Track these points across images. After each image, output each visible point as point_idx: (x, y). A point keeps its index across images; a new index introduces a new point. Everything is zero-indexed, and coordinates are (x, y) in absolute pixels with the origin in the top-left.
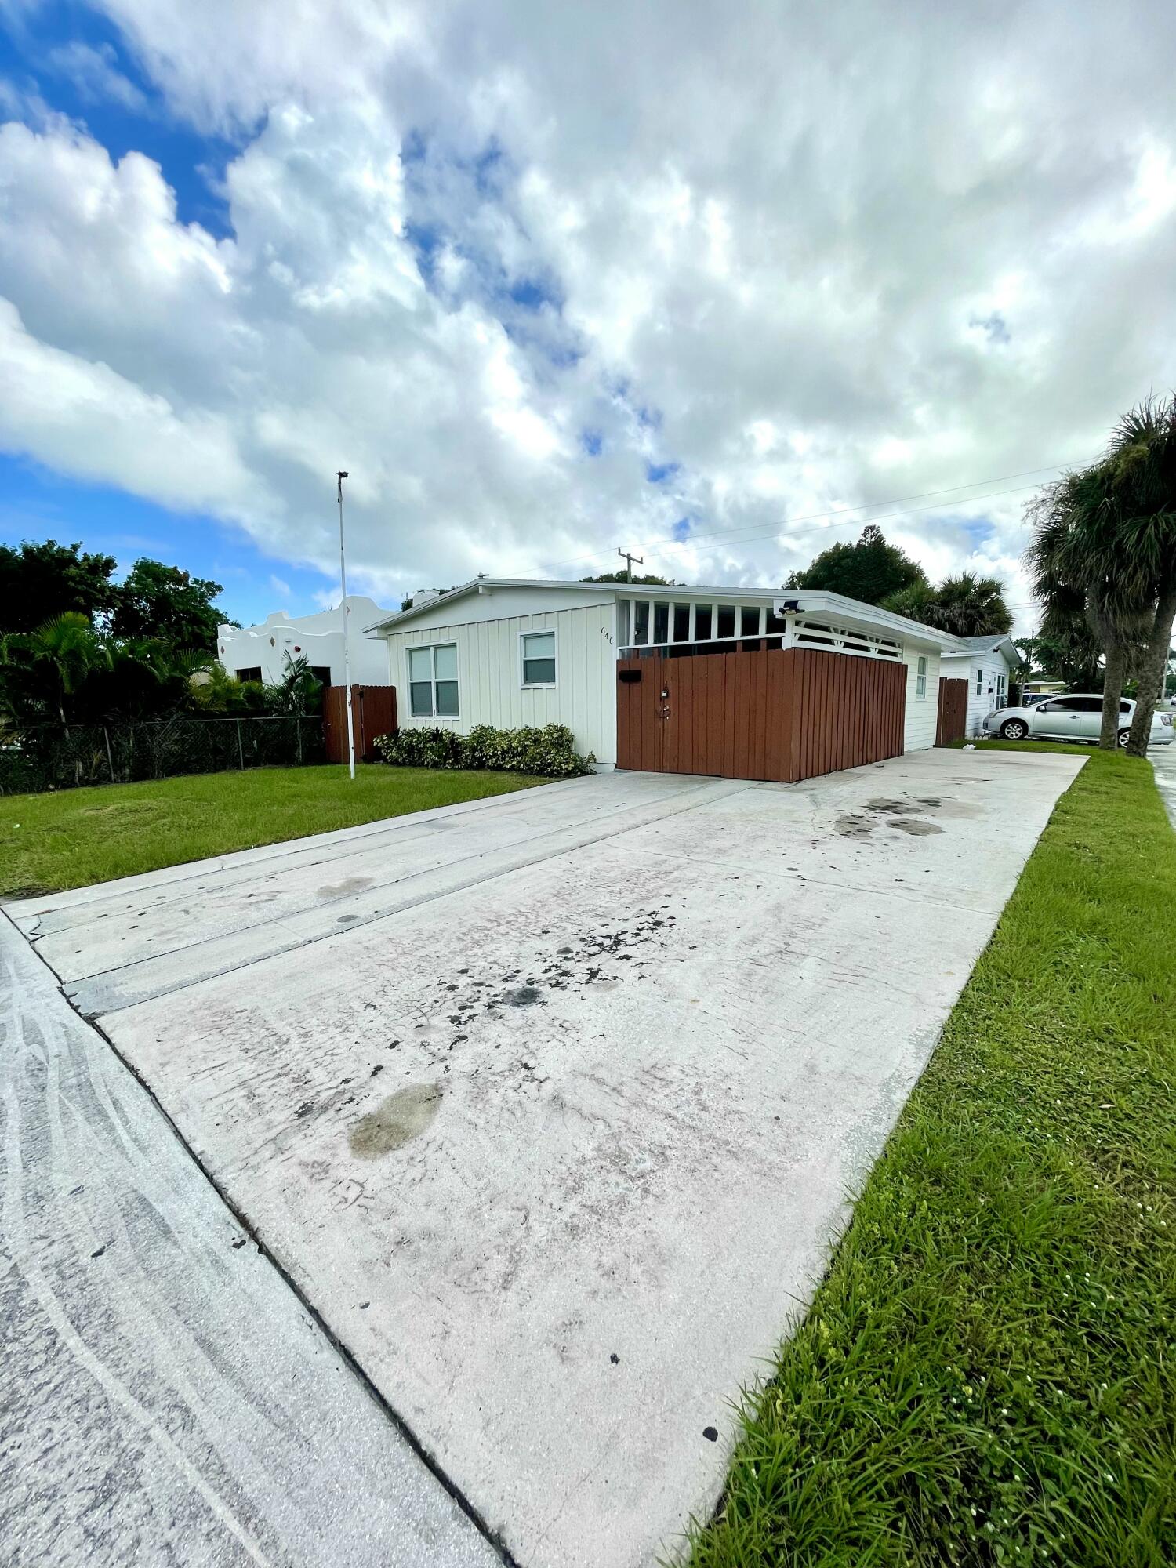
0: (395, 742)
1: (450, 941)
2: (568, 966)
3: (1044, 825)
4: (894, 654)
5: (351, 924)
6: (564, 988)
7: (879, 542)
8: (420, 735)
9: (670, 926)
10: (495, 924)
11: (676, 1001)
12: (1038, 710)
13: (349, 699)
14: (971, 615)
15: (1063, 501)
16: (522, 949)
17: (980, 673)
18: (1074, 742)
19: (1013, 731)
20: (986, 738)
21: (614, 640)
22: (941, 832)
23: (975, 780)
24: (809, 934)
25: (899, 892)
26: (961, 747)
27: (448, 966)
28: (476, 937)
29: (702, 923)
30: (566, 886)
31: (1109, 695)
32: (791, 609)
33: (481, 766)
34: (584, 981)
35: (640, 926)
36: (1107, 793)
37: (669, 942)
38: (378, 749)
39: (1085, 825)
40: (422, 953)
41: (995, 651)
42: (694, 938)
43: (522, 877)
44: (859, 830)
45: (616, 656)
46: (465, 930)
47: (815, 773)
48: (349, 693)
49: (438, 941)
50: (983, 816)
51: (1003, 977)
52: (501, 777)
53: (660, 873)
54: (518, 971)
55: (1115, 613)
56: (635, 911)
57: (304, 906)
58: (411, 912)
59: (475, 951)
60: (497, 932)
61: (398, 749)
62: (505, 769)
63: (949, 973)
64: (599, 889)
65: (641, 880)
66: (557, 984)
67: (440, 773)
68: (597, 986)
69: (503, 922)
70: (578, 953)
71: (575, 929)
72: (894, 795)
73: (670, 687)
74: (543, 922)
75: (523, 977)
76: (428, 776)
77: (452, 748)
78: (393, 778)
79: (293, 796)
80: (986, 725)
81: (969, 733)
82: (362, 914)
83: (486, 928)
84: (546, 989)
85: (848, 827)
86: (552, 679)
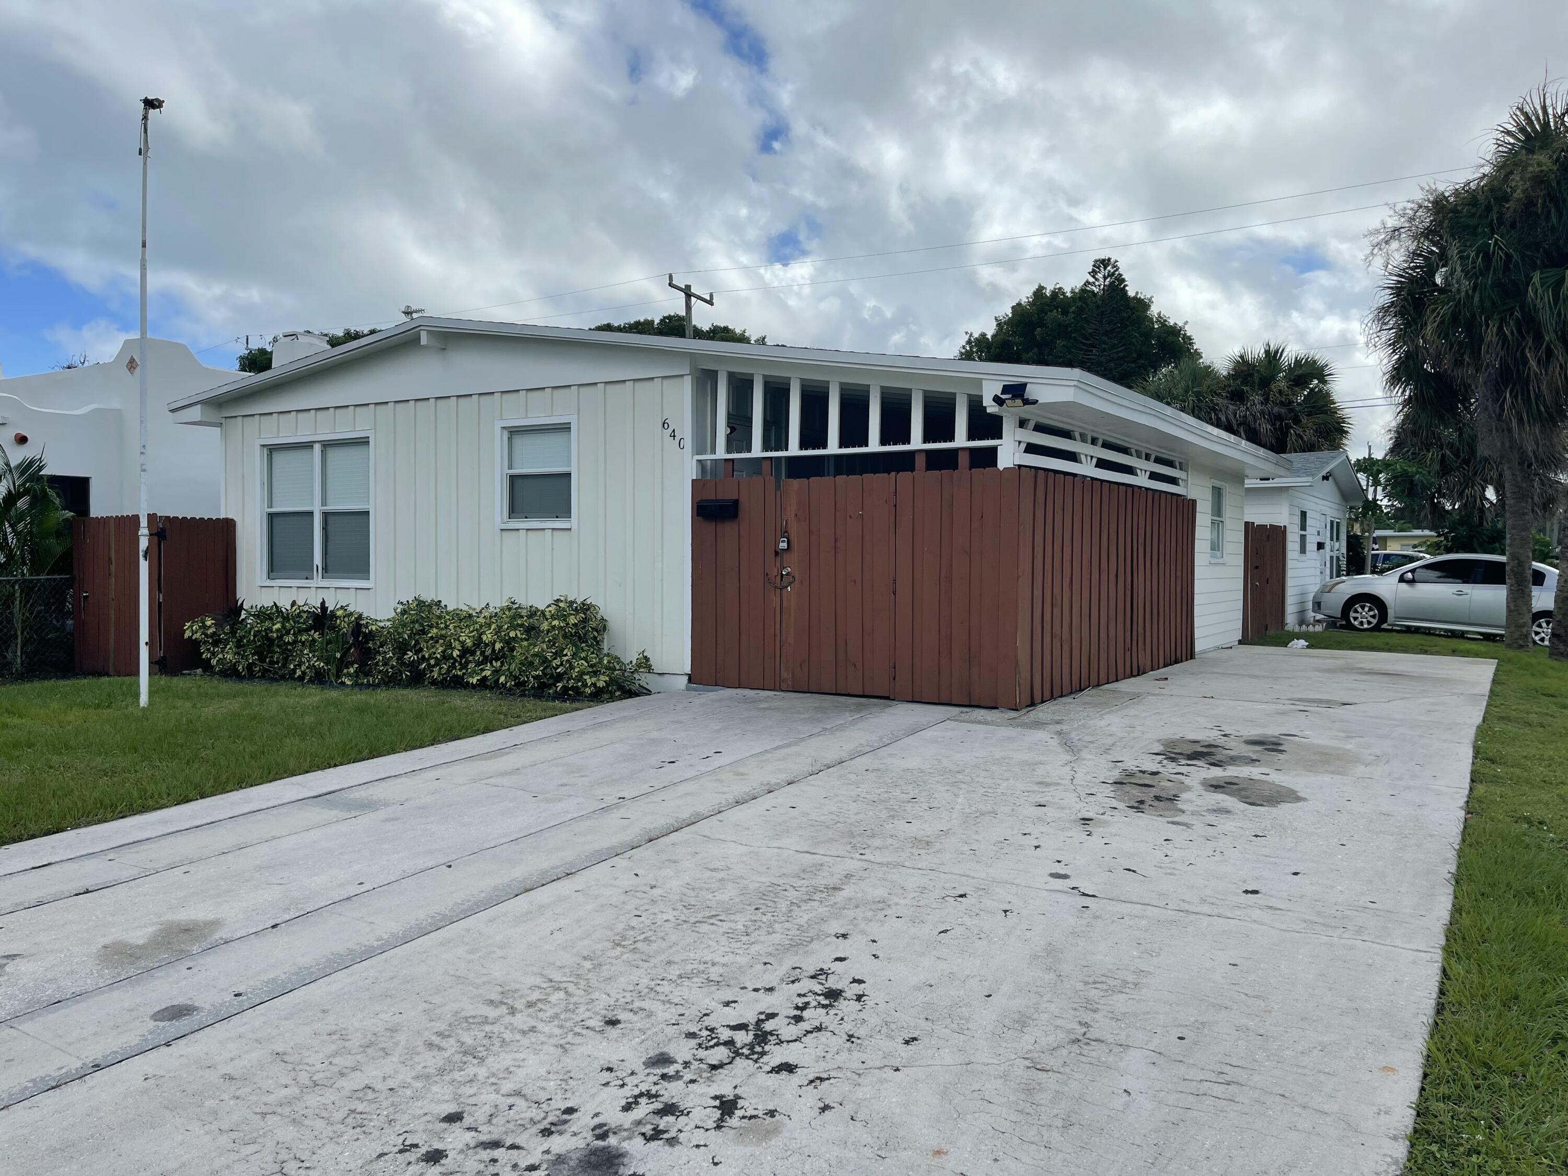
0: (233, 632)
1: (412, 1052)
2: (672, 1092)
3: (1467, 786)
4: (1173, 481)
5: (183, 1024)
6: (672, 1142)
7: (1117, 286)
8: (286, 618)
9: (859, 998)
10: (504, 1009)
11: (905, 1155)
12: (1402, 579)
13: (144, 543)
14: (1279, 417)
15: (1427, 234)
16: (568, 1061)
17: (1304, 514)
18: (1461, 635)
19: (1364, 616)
20: (1319, 628)
21: (688, 443)
22: (1299, 799)
23: (1329, 704)
24: (1120, 1002)
25: (1256, 914)
26: (1285, 645)
27: (417, 1107)
28: (468, 1040)
29: (918, 988)
30: (635, 922)
31: (1513, 557)
32: (1014, 397)
33: (417, 679)
34: (711, 1124)
35: (800, 1001)
36: (1542, 726)
37: (862, 1032)
38: (195, 644)
39: (1527, 782)
40: (356, 1081)
41: (1325, 478)
42: (910, 1021)
43: (541, 908)
44: (1158, 798)
45: (691, 472)
46: (441, 1026)
47: (1057, 692)
48: (144, 531)
49: (386, 1053)
50: (1360, 770)
51: (1480, 1072)
52: (457, 700)
53: (816, 890)
54: (570, 1111)
55: (1520, 420)
56: (784, 968)
57: (69, 986)
58: (318, 991)
59: (471, 1071)
60: (511, 1027)
61: (239, 644)
62: (467, 686)
63: (1387, 1069)
64: (704, 928)
65: (783, 906)
66: (656, 1135)
67: (333, 694)
68: (741, 1134)
69: (519, 1004)
70: (686, 1064)
71: (671, 1014)
72: (1203, 733)
73: (793, 531)
74: (603, 1002)
75: (583, 1122)
76: (309, 701)
77: (357, 644)
78: (234, 705)
79: (16, 745)
80: (1317, 605)
81: (1291, 619)
82: (205, 1000)
83: (485, 1021)
84: (635, 1146)
85: (1137, 793)
86: (564, 510)
